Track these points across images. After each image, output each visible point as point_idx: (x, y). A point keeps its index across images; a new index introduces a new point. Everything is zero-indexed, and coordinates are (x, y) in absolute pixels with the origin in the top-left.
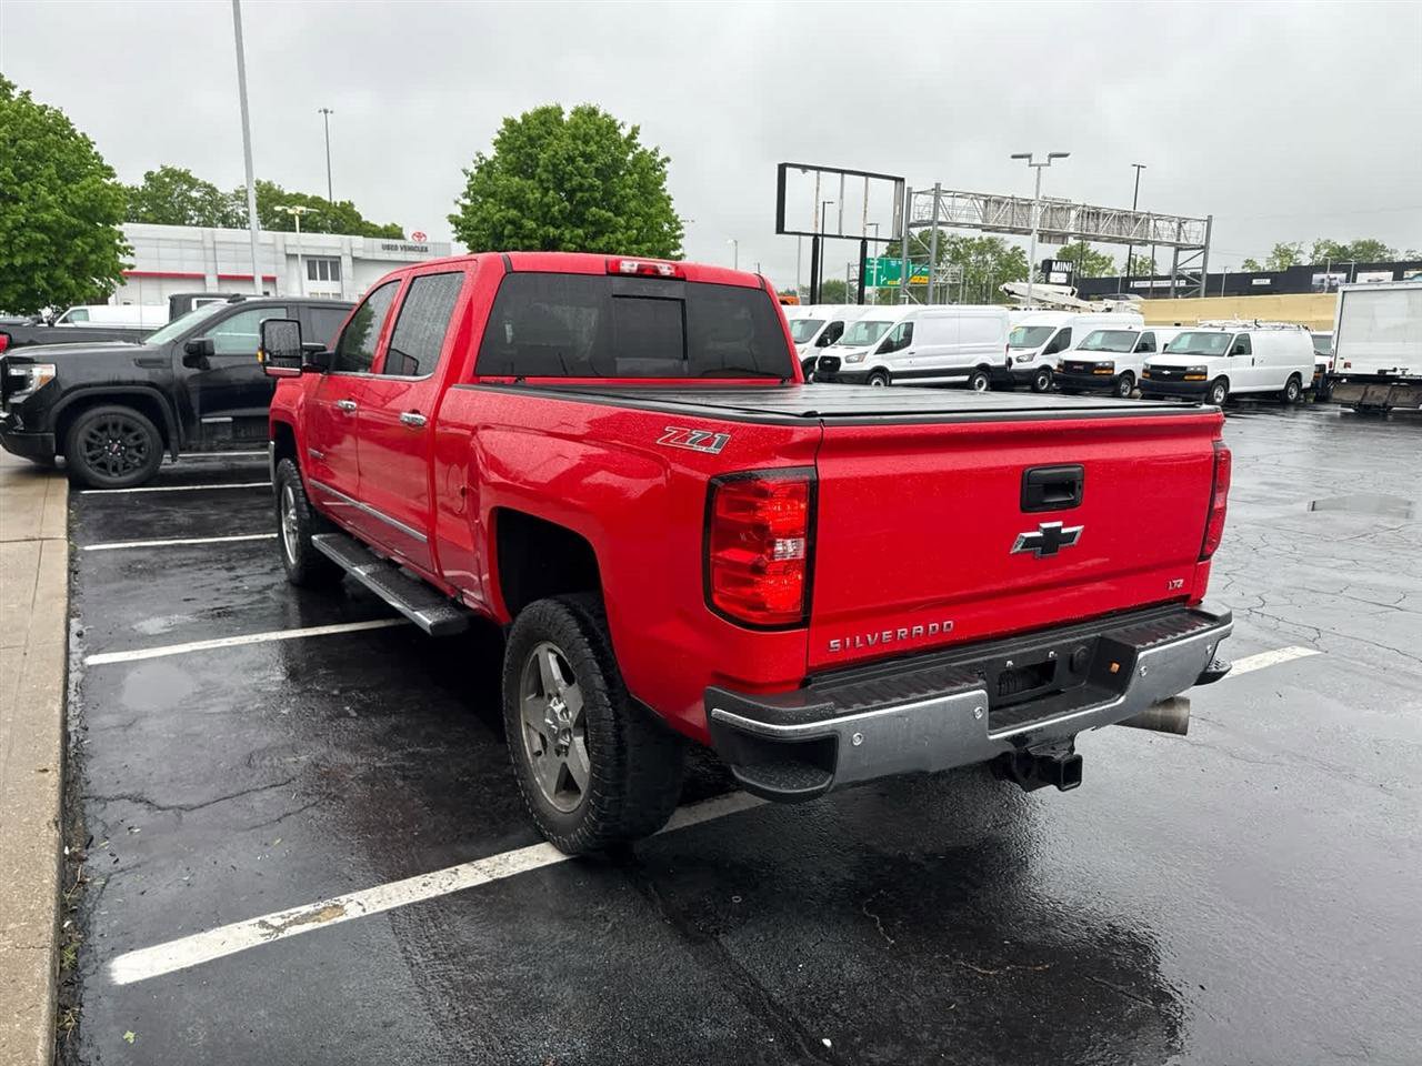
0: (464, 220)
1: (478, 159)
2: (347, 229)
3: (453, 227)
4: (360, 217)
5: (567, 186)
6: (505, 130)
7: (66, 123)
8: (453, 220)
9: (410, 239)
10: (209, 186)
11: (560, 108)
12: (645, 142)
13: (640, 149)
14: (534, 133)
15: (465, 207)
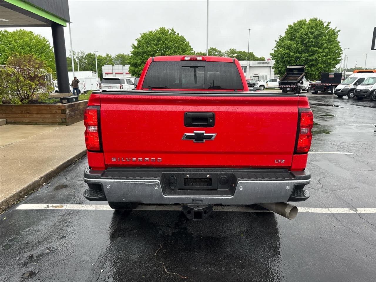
0: (274, 54)
1: (280, 37)
2: (251, 59)
3: (271, 56)
4: (254, 56)
5: (305, 42)
6: (289, 28)
7: (184, 39)
8: (271, 54)
9: (266, 60)
10: (220, 51)
11: (306, 20)
12: (332, 27)
13: (330, 29)
14: (296, 28)
15: (275, 50)
